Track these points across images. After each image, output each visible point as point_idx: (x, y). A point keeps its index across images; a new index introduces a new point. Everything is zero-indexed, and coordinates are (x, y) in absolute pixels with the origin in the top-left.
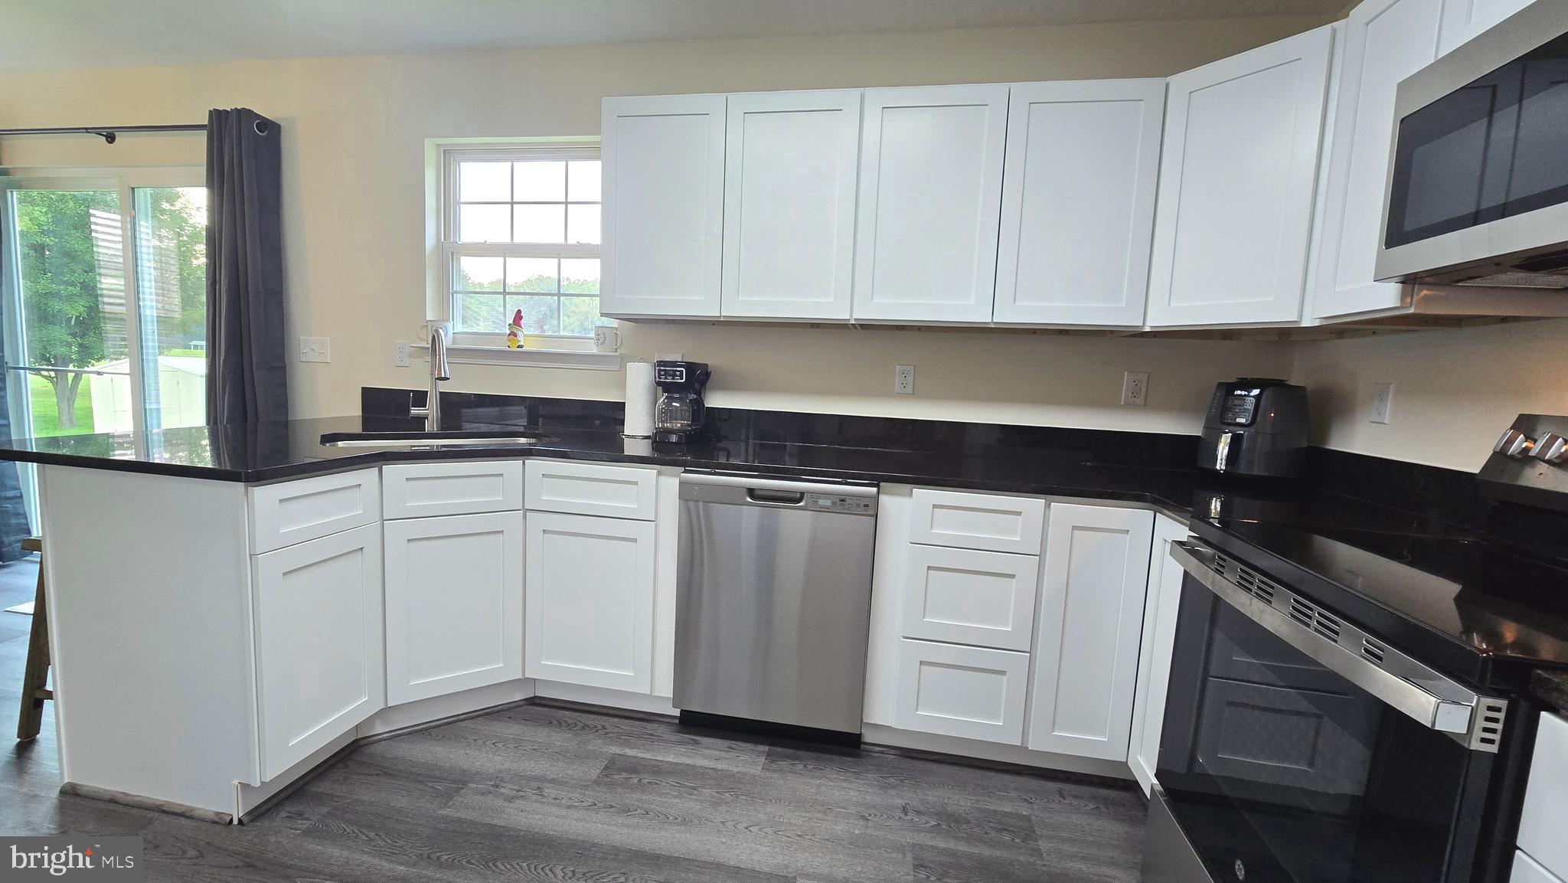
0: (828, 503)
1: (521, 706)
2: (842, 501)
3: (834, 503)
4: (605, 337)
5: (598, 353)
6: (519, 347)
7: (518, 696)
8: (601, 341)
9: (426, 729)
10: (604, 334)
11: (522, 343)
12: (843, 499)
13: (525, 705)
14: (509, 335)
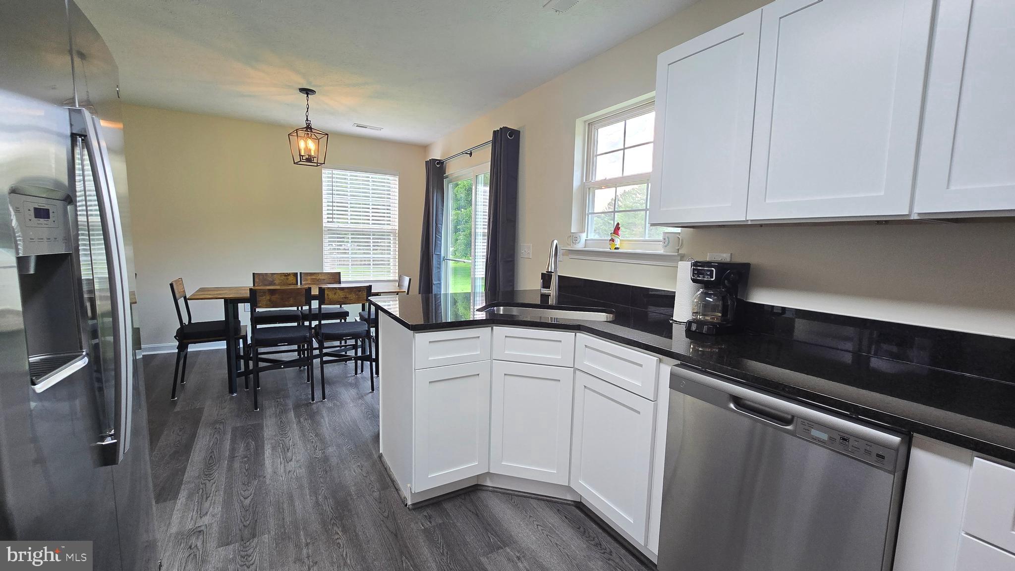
0: (824, 436)
1: (569, 505)
2: (844, 439)
3: (831, 439)
4: (669, 241)
5: (665, 253)
6: (616, 249)
7: (569, 497)
8: (666, 243)
9: (511, 495)
10: (668, 238)
11: (617, 246)
12: (845, 437)
13: (572, 505)
14: (610, 240)
